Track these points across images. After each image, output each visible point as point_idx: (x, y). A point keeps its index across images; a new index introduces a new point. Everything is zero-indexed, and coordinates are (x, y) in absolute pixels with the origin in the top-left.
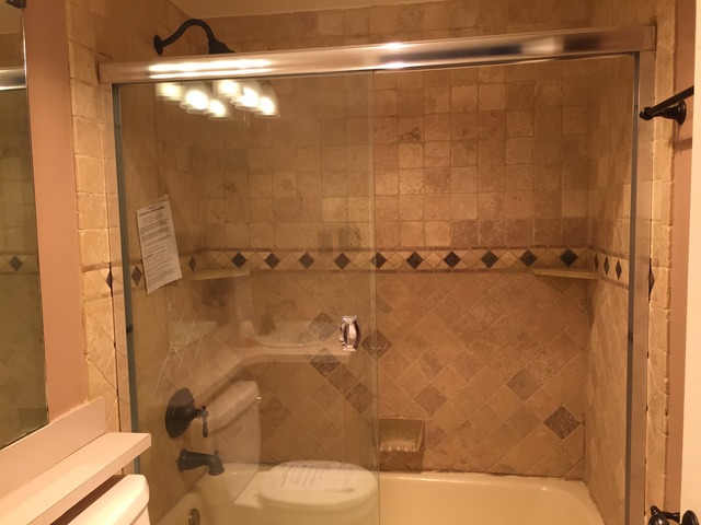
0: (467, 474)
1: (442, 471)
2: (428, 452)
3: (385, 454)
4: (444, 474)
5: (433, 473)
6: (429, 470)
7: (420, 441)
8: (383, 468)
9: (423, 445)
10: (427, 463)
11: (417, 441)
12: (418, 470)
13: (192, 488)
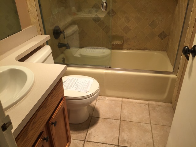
0: (135, 50)
1: (128, 49)
2: (125, 44)
3: (113, 45)
4: (129, 50)
5: (126, 50)
6: (125, 49)
7: (123, 41)
8: (112, 48)
9: (123, 42)
10: (124, 47)
11: (122, 41)
12: (122, 49)
13: (62, 53)
